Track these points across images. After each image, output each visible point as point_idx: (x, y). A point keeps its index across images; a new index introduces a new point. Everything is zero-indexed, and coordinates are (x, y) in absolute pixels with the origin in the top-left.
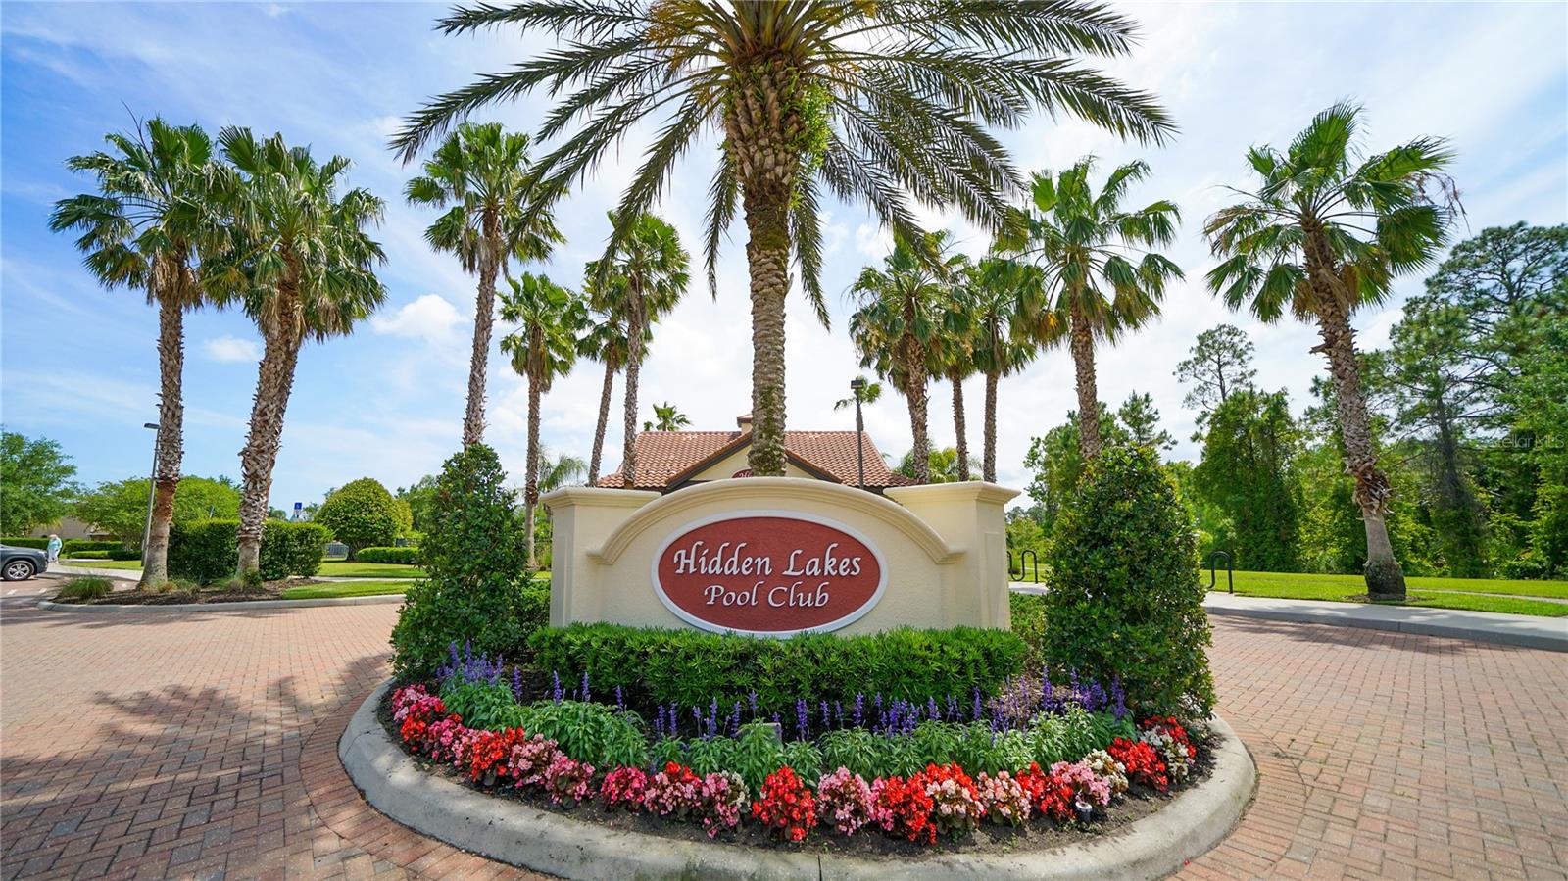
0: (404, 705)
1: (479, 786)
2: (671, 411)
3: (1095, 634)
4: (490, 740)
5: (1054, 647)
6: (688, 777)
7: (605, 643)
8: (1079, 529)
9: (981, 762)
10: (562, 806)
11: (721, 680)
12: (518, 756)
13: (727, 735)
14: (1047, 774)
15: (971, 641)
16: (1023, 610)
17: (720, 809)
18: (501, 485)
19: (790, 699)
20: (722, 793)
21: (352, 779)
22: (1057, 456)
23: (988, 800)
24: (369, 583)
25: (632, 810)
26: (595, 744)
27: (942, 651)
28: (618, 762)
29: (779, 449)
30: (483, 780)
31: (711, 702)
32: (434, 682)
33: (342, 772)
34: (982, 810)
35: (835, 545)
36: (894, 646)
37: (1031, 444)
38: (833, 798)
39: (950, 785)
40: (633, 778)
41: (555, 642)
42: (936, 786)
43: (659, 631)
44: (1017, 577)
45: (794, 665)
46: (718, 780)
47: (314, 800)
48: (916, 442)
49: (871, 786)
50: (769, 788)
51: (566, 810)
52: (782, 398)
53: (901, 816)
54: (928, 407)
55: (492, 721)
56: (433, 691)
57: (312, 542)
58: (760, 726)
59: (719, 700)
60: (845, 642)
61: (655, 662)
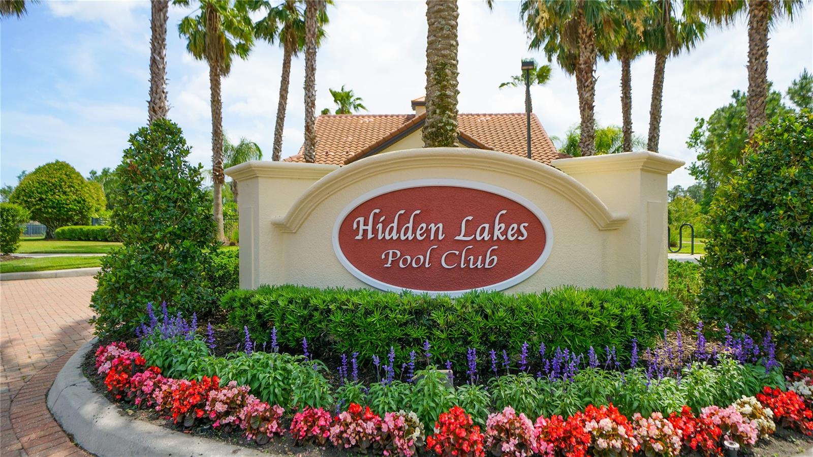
0: (107, 359)
1: (180, 427)
2: (348, 96)
3: (750, 294)
4: (188, 388)
5: (709, 307)
6: (369, 415)
7: (291, 302)
8: (741, 195)
9: (636, 404)
10: (256, 442)
11: (398, 333)
12: (214, 400)
13: (404, 381)
14: (697, 416)
15: (629, 299)
16: (680, 275)
17: (398, 442)
18: (186, 159)
19: (461, 350)
20: (400, 429)
21: (60, 426)
22: (720, 136)
23: (642, 437)
24: (68, 258)
25: (319, 445)
26: (284, 389)
27: (602, 307)
28: (306, 403)
29: (452, 124)
30: (183, 422)
31: (388, 352)
32: (135, 341)
33: (51, 420)
34: (636, 444)
35: (504, 212)
36: (557, 303)
37: (695, 124)
38: (499, 433)
39: (607, 423)
40: (319, 417)
41: (246, 302)
42: (594, 424)
43: (340, 291)
44: (674, 249)
45: (465, 319)
46: (396, 418)
47: (26, 445)
48: (583, 122)
49: (534, 423)
50: (442, 424)
51: (260, 445)
52: (455, 74)
53: (561, 449)
54: (596, 87)
55: (189, 372)
56: (133, 348)
57: (8, 220)
58: (433, 372)
59: (396, 351)
60: (511, 300)
61: (337, 317)
